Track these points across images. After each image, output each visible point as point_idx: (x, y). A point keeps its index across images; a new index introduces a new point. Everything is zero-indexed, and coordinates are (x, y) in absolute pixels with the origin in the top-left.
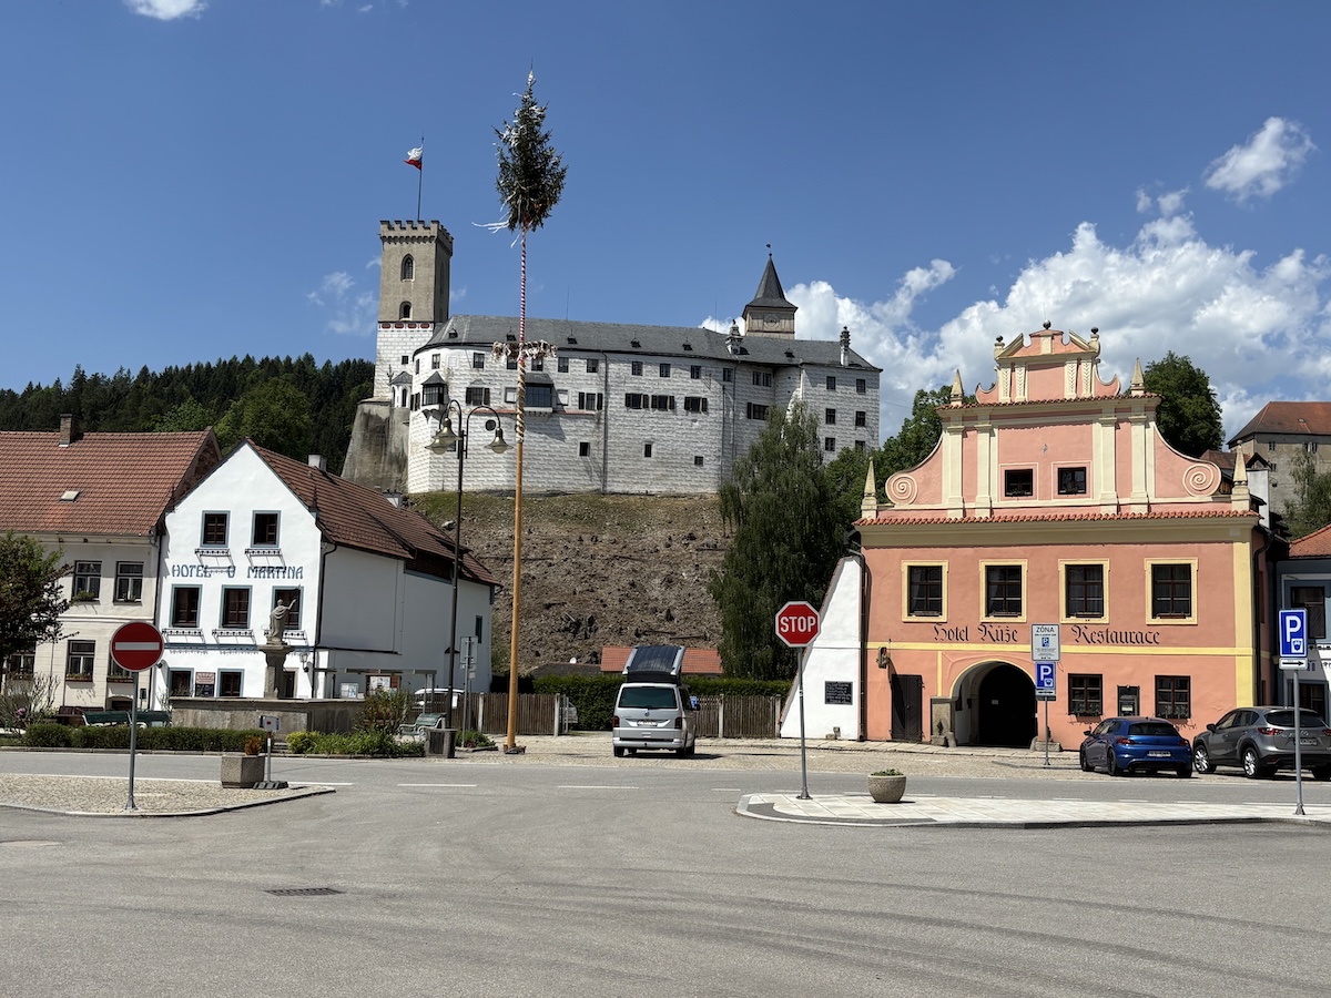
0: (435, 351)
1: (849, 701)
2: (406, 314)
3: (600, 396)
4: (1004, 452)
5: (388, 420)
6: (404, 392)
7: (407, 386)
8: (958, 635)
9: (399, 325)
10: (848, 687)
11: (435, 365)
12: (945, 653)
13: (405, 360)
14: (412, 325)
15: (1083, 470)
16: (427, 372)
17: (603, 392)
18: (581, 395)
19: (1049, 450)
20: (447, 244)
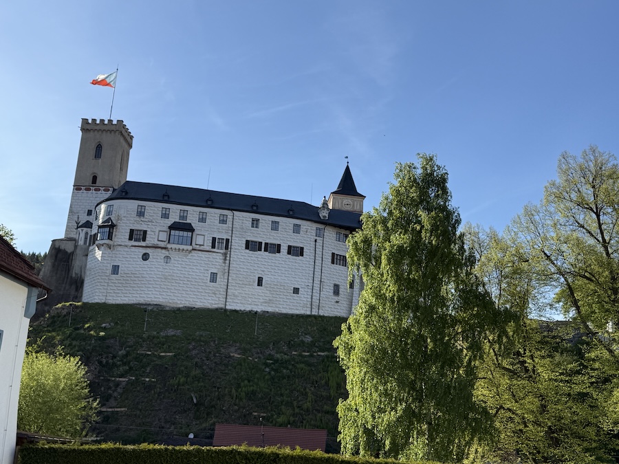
0: (110, 203)
2: (94, 182)
3: (227, 240)
5: (72, 253)
6: (87, 233)
7: (89, 229)
9: (88, 189)
11: (110, 213)
13: (90, 213)
14: (97, 189)
16: (103, 219)
17: (230, 238)
18: (214, 239)
20: (129, 139)
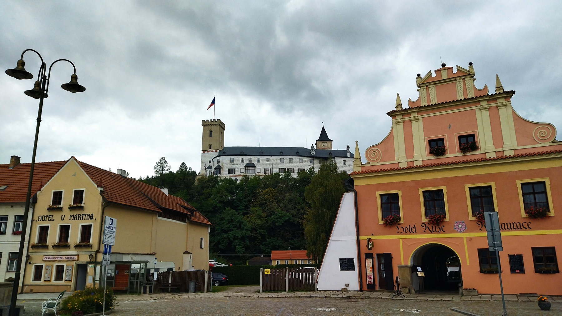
0: (218, 158)
1: (353, 270)
2: (210, 148)
3: (271, 169)
4: (426, 130)
6: (210, 171)
7: (211, 170)
8: (411, 230)
9: (208, 152)
10: (352, 261)
11: (219, 162)
12: (404, 240)
13: (210, 162)
14: (212, 151)
15: (473, 136)
16: (216, 165)
17: (272, 168)
18: (265, 169)
19: (451, 127)
20: (223, 126)
